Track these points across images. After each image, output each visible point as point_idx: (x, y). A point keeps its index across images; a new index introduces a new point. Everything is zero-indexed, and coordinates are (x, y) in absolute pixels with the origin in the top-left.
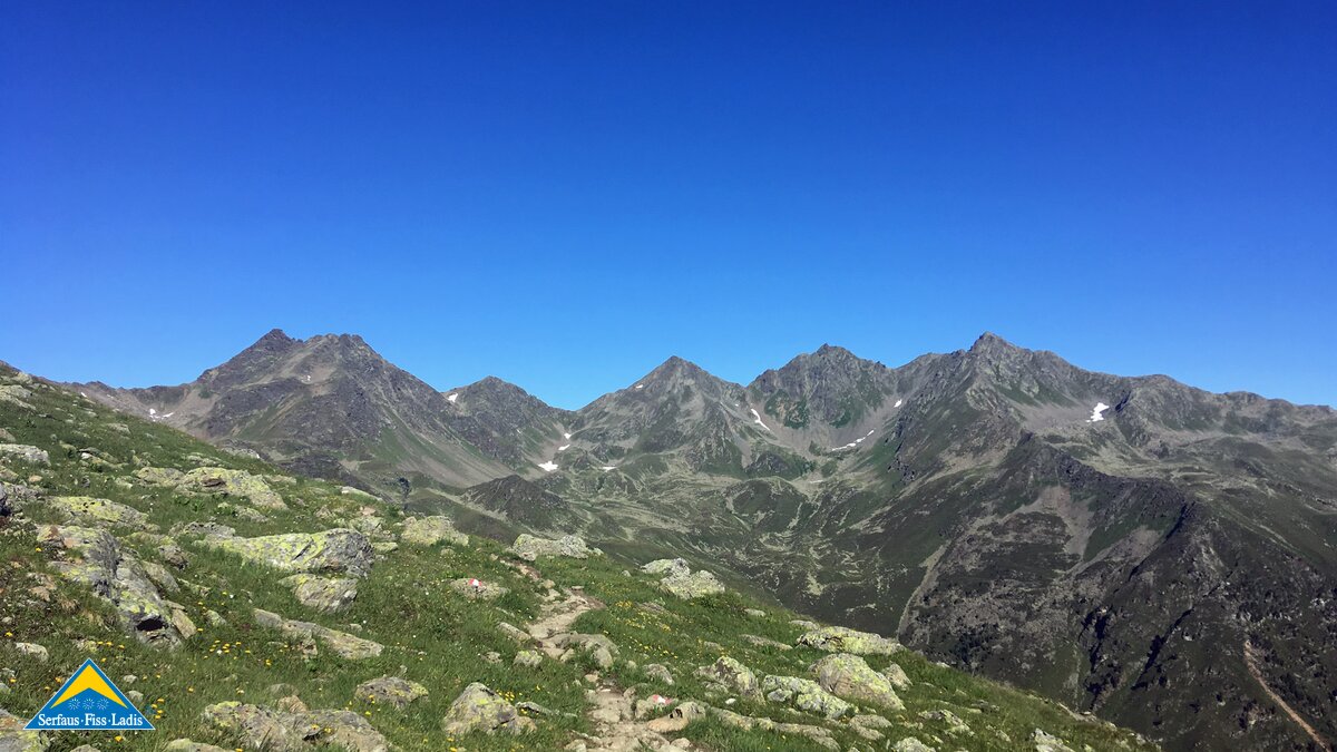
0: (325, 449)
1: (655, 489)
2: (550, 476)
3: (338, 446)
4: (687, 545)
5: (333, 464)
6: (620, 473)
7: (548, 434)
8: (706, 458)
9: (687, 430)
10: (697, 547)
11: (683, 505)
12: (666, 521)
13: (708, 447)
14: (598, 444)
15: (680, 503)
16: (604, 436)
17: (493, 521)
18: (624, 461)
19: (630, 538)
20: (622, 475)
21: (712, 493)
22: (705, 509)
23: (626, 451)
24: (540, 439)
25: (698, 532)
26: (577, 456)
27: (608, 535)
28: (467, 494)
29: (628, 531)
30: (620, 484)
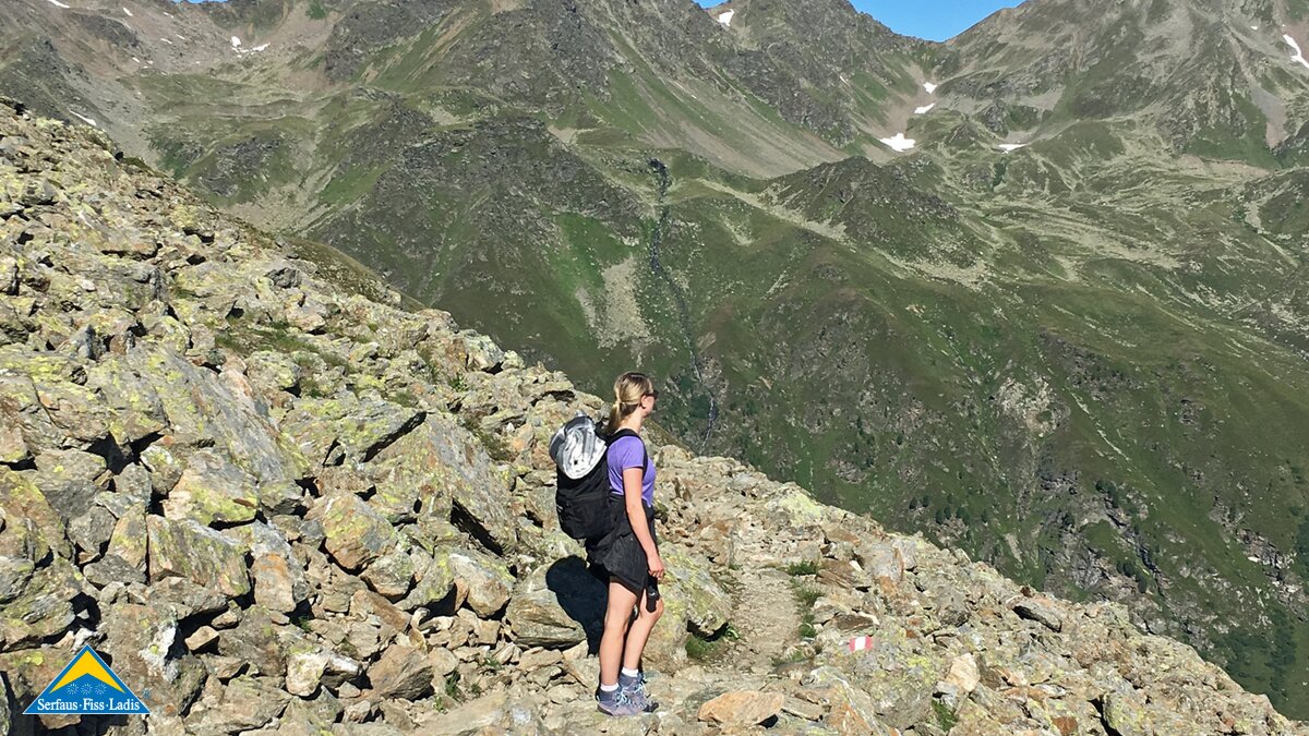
0: (520, 105)
1: (1101, 186)
2: (906, 160)
3: (540, 101)
4: (1176, 292)
5: (538, 132)
6: (1035, 156)
7: (894, 83)
8: (1196, 127)
9: (1160, 75)
10: (1195, 296)
11: (1162, 216)
12: (1130, 246)
13: (1202, 108)
14: (986, 103)
15: (1155, 211)
16: (998, 87)
17: (823, 241)
18: (1036, 135)
19: (1072, 277)
20: (1039, 158)
21: (1216, 193)
22: (1205, 225)
23: (1040, 116)
24: (881, 93)
25: (1196, 267)
26: (951, 125)
27: (1032, 270)
28: (770, 191)
29: (1065, 263)
30: (1034, 175)
